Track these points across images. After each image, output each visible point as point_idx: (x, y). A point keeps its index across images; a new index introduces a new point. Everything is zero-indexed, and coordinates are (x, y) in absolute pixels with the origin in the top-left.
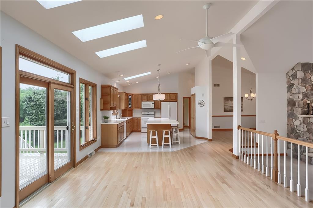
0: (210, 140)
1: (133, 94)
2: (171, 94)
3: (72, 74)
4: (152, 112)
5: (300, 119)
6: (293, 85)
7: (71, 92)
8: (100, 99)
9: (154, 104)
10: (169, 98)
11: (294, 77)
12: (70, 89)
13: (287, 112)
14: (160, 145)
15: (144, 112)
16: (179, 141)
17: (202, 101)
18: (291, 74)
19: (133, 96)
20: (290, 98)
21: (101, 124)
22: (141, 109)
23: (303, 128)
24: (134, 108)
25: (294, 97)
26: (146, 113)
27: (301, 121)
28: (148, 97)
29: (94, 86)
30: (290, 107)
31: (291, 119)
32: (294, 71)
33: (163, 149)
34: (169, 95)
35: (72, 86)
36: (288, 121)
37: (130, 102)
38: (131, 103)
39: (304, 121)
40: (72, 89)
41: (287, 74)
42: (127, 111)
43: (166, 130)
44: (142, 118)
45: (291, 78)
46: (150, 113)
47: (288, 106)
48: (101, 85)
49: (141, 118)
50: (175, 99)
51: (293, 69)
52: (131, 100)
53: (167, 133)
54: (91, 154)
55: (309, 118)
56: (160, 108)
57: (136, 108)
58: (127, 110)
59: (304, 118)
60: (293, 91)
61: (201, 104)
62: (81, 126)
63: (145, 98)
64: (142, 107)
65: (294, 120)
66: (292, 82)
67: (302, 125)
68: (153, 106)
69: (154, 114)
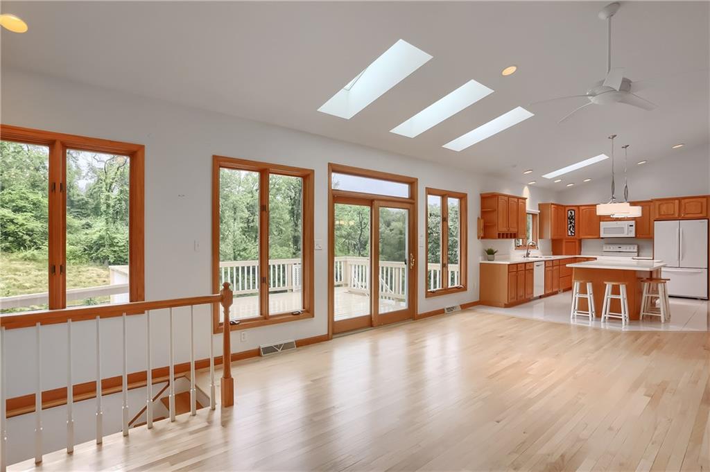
1: (578, 207)
2: (686, 200)
3: (412, 183)
4: (632, 247)
7: (409, 210)
8: (478, 218)
9: (634, 227)
10: (679, 211)
12: (408, 206)
14: (598, 315)
15: (608, 246)
16: (662, 315)
19: (579, 210)
21: (481, 264)
22: (599, 238)
24: (583, 237)
26: (615, 248)
29: (462, 197)
33: (602, 324)
34: (679, 202)
35: (411, 201)
37: (571, 223)
38: (574, 227)
40: (412, 205)
42: (564, 243)
43: (614, 283)
44: (599, 258)
46: (624, 248)
48: (481, 194)
49: (596, 258)
50: (701, 213)
52: (574, 219)
53: (616, 291)
54: (451, 309)
56: (652, 235)
57: (589, 237)
58: (564, 241)
62: (429, 264)
64: (602, 235)
68: (631, 231)
69: (636, 250)
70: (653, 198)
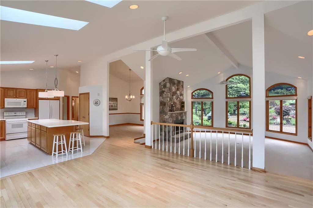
0: (108, 137)
4: (23, 112)
5: (168, 114)
6: (164, 92)
9: (27, 102)
11: (165, 86)
13: (160, 110)
15: (8, 113)
17: (97, 100)
18: (162, 84)
20: (161, 101)
22: (4, 108)
23: (171, 120)
25: (165, 100)
26: (13, 114)
27: (169, 116)
28: (16, 92)
30: (161, 107)
31: (162, 115)
32: (165, 82)
36: (160, 116)
39: (171, 116)
41: (160, 84)
44: (7, 120)
45: (162, 87)
46: (18, 114)
47: (160, 106)
49: (5, 121)
51: (164, 81)
55: (173, 113)
56: (35, 106)
59: (171, 114)
60: (164, 95)
61: (96, 103)
63: (11, 93)
64: (6, 106)
65: (164, 115)
66: (163, 89)
67: (170, 119)
68: (25, 104)
69: (25, 114)
70: (38, 88)
